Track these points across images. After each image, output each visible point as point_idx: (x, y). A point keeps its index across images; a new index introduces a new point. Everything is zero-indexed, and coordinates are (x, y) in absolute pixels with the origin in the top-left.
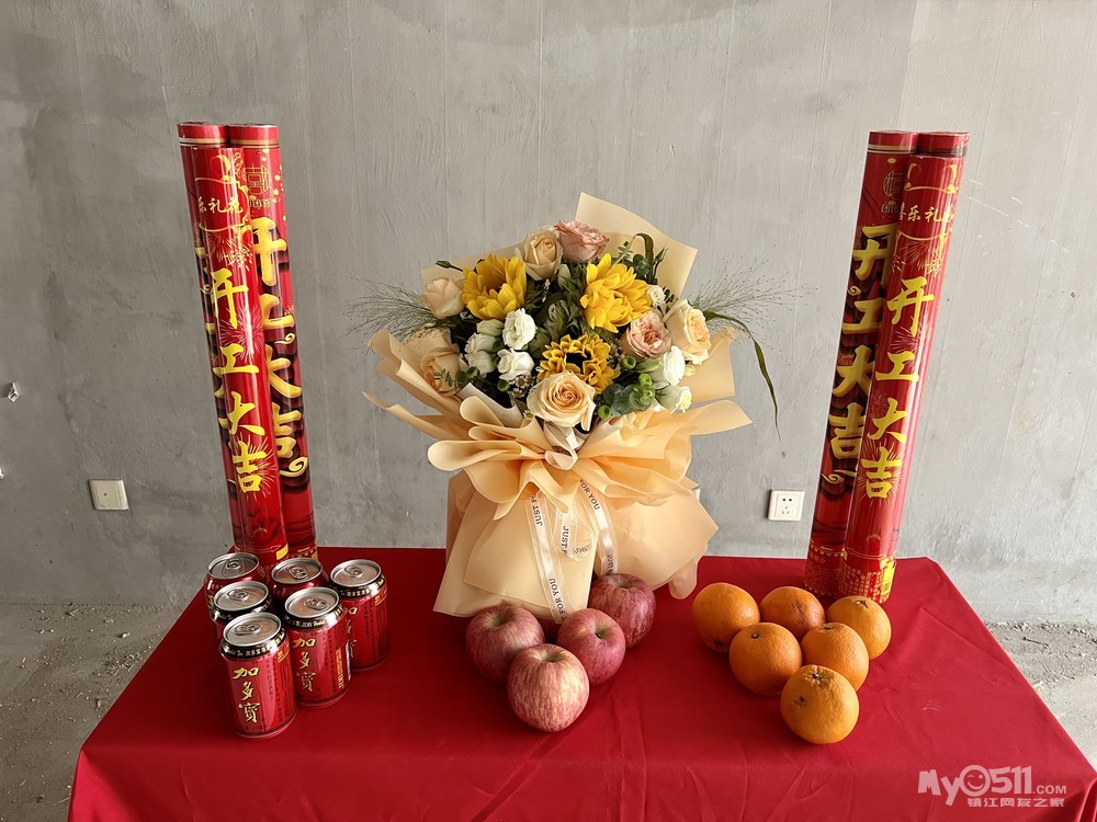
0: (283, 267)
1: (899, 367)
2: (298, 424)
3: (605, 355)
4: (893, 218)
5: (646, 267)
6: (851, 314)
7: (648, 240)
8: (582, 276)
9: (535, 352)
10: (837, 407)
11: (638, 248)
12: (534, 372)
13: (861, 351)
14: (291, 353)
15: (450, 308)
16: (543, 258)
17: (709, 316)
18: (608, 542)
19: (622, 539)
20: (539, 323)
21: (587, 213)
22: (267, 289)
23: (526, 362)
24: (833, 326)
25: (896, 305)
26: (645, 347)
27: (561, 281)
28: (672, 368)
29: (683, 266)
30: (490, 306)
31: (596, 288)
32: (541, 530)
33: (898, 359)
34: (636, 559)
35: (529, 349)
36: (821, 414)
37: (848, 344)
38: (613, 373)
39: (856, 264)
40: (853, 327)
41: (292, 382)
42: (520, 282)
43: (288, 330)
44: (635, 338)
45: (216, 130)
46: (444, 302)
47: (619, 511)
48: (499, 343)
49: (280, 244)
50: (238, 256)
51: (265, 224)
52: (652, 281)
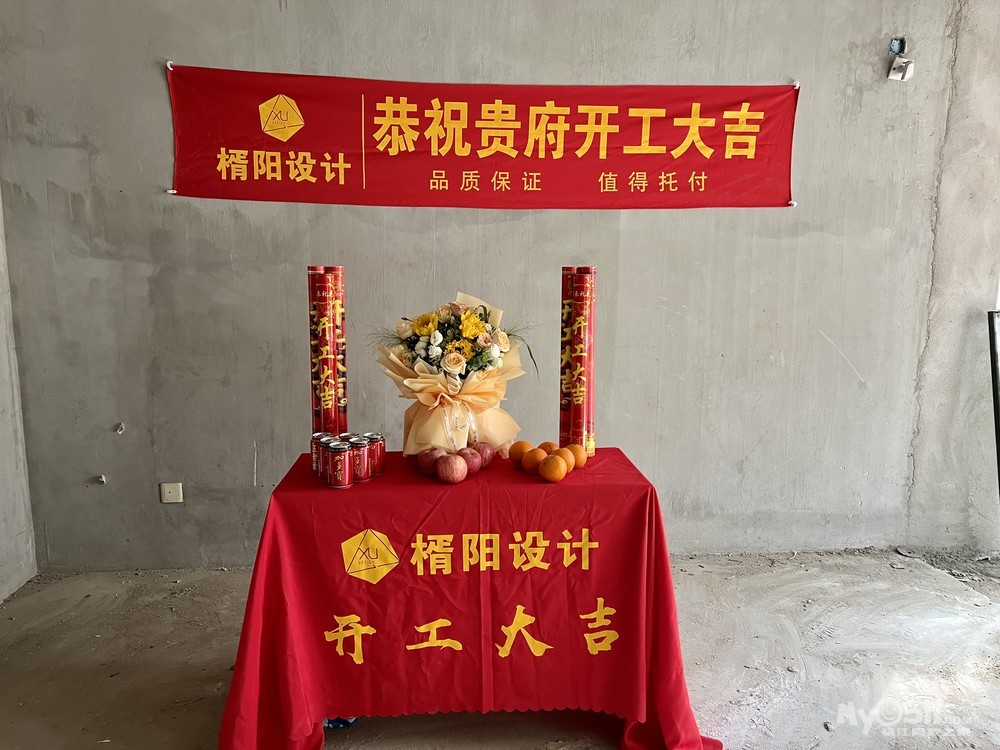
0: (343, 319)
1: (579, 350)
2: (344, 383)
3: (469, 348)
4: (571, 297)
5: (485, 317)
6: (564, 334)
7: (485, 309)
8: (460, 320)
9: (443, 346)
10: (563, 373)
11: (481, 311)
12: (443, 354)
13: (568, 347)
14: (344, 353)
15: (409, 333)
16: (444, 314)
17: (508, 335)
18: (474, 427)
19: (480, 427)
20: (444, 337)
21: (460, 298)
22: (337, 327)
23: (439, 350)
24: (559, 339)
25: (575, 327)
26: (485, 345)
27: (452, 322)
28: (495, 351)
29: (498, 316)
30: (425, 331)
31: (465, 323)
32: (447, 418)
33: (578, 347)
34: (486, 437)
35: (440, 345)
36: (559, 376)
37: (564, 345)
38: (473, 354)
39: (563, 314)
40: (564, 339)
41: (343, 365)
42: (436, 323)
43: (344, 344)
44: (480, 341)
45: (322, 268)
46: (406, 331)
47: (478, 415)
48: (429, 344)
49: (343, 310)
50: (329, 313)
51: (339, 302)
52: (487, 322)
